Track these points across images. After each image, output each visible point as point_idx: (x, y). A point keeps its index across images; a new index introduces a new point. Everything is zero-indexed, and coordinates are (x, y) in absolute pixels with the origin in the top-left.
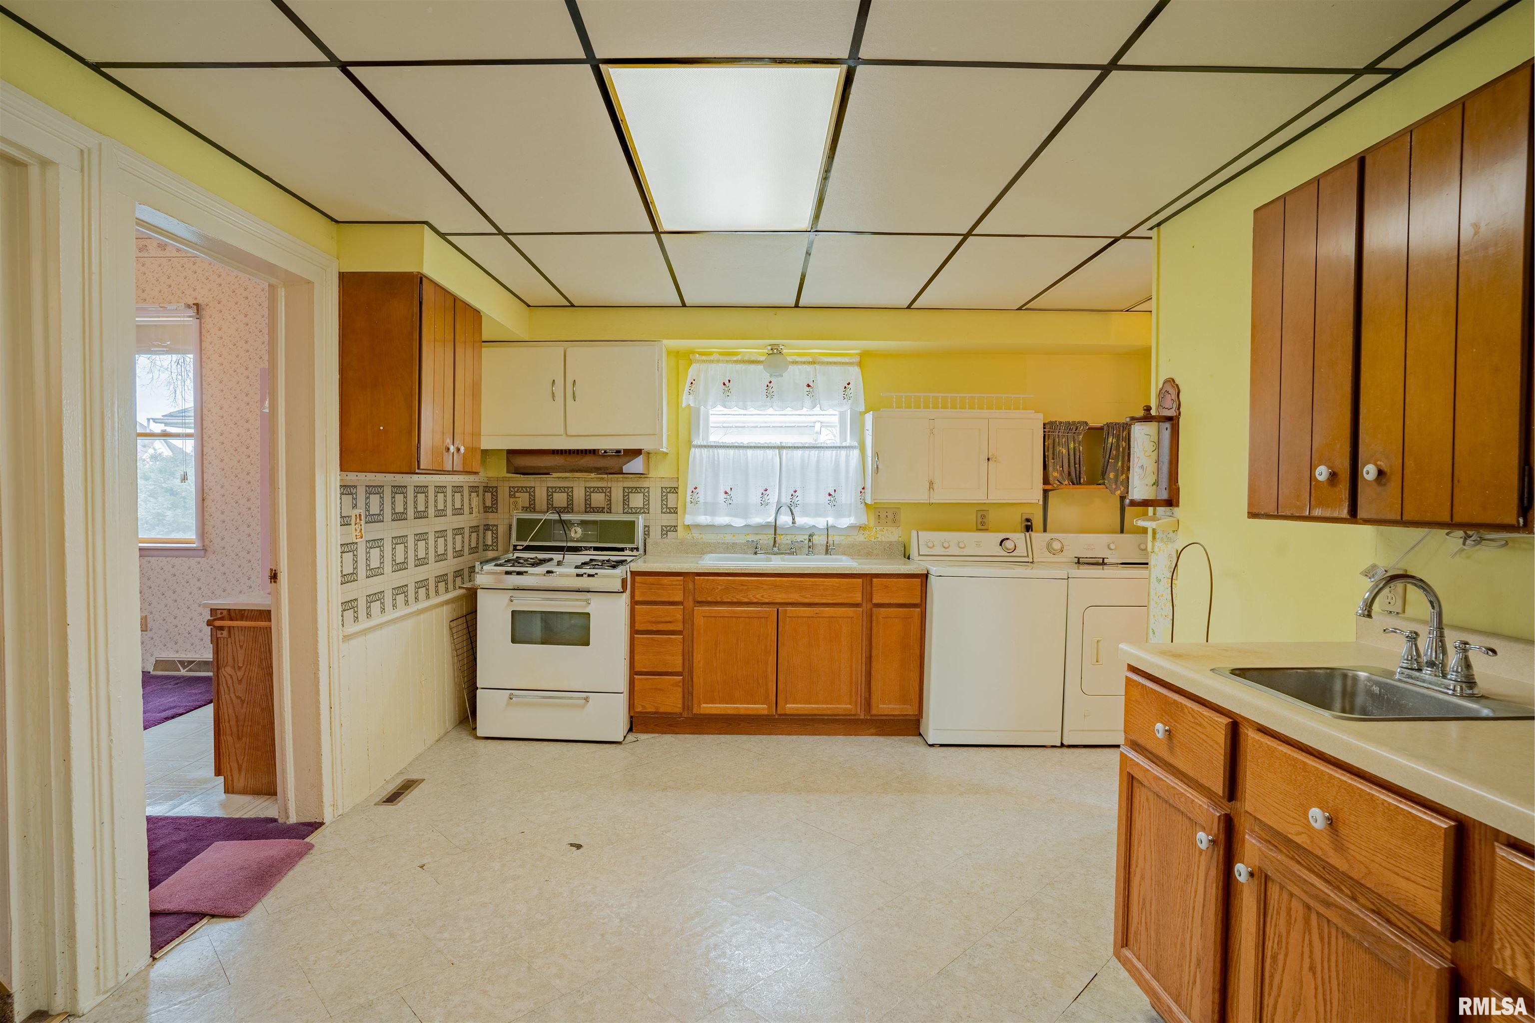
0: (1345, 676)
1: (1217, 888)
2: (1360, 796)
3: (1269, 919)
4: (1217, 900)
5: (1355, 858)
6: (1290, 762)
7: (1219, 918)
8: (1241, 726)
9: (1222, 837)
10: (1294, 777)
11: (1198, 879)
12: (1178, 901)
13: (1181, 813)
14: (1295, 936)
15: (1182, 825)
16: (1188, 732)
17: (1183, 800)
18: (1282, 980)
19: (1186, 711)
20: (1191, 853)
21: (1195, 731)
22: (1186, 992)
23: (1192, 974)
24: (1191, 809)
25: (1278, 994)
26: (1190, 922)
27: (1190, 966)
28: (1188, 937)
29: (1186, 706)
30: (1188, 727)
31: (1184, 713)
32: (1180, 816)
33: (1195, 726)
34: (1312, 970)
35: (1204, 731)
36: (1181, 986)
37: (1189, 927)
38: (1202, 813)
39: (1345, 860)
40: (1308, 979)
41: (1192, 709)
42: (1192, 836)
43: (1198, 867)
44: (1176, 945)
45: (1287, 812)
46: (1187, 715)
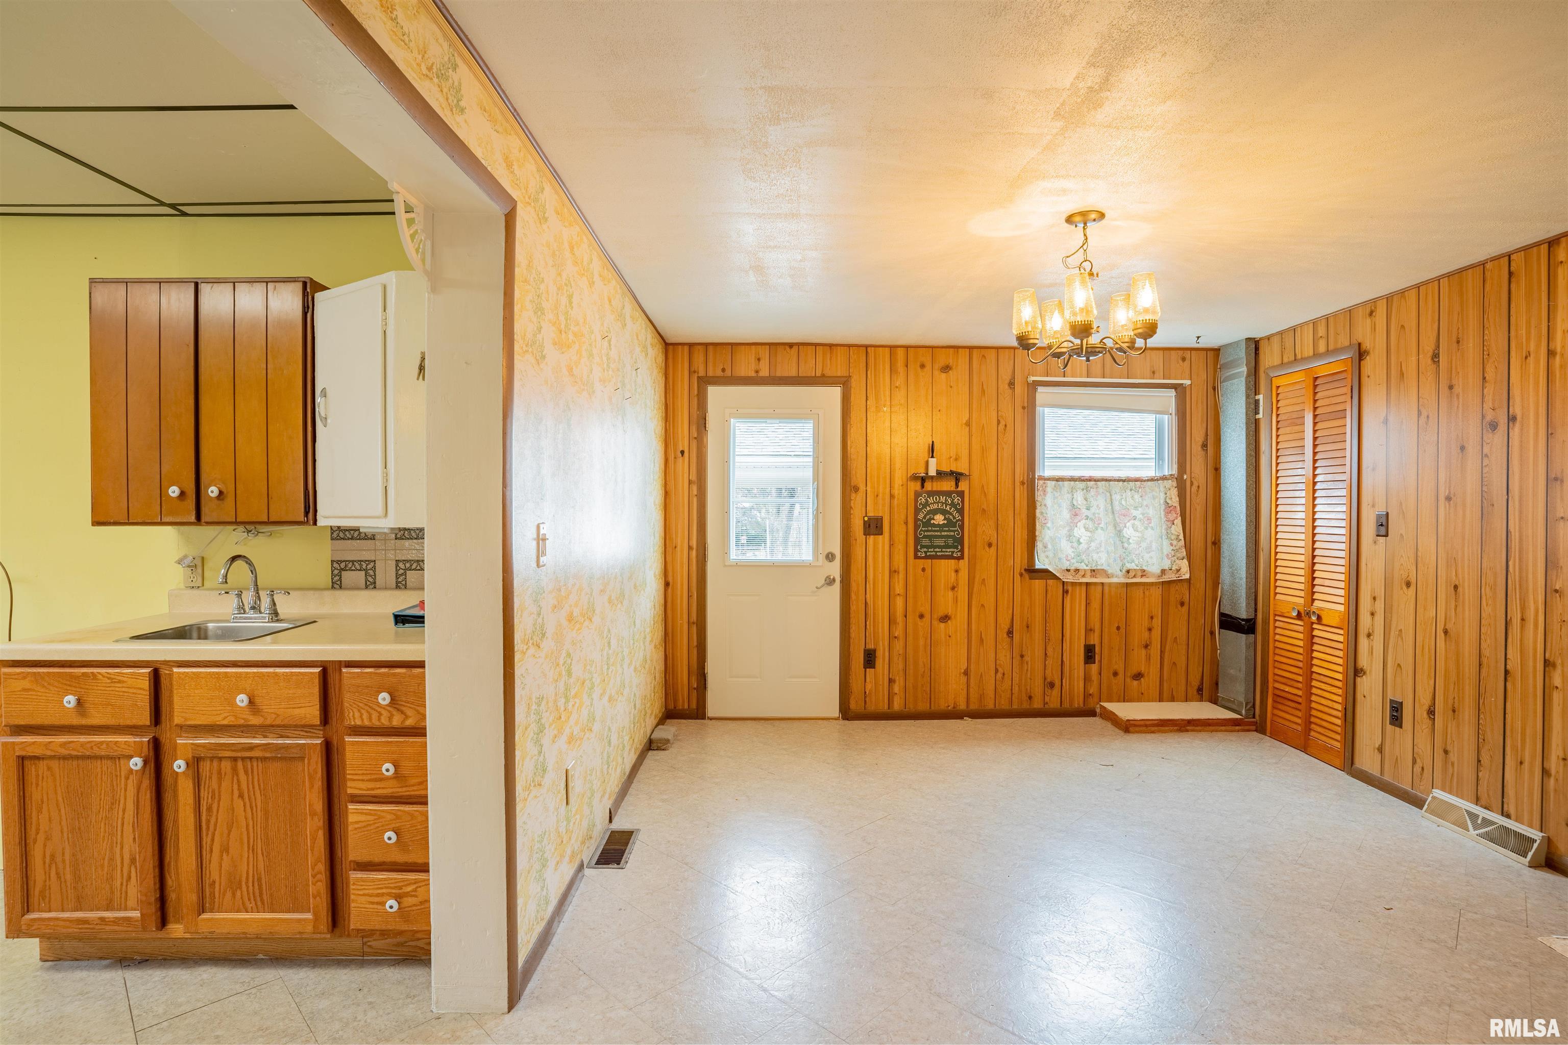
0: (199, 629)
1: (151, 792)
2: (268, 676)
3: (202, 787)
4: (151, 801)
5: (268, 712)
6: (213, 677)
7: (155, 813)
8: (161, 670)
9: (152, 754)
10: (218, 685)
11: (125, 799)
12: (102, 830)
13: (101, 758)
14: (226, 784)
15: (101, 768)
16: (105, 692)
17: (104, 746)
18: (217, 819)
19: (100, 677)
20: (115, 784)
21: (113, 689)
22: (119, 893)
23: (125, 875)
24: (116, 748)
25: (215, 830)
26: (119, 837)
27: (122, 871)
28: (118, 850)
29: (99, 673)
30: (103, 688)
31: (98, 679)
32: (99, 762)
33: (113, 685)
34: (241, 796)
35: (124, 685)
36: (112, 892)
37: (119, 841)
38: (129, 746)
39: (261, 718)
40: (238, 804)
41: (108, 673)
42: (116, 770)
43: (126, 790)
44: (102, 866)
45: (214, 708)
46: (101, 680)
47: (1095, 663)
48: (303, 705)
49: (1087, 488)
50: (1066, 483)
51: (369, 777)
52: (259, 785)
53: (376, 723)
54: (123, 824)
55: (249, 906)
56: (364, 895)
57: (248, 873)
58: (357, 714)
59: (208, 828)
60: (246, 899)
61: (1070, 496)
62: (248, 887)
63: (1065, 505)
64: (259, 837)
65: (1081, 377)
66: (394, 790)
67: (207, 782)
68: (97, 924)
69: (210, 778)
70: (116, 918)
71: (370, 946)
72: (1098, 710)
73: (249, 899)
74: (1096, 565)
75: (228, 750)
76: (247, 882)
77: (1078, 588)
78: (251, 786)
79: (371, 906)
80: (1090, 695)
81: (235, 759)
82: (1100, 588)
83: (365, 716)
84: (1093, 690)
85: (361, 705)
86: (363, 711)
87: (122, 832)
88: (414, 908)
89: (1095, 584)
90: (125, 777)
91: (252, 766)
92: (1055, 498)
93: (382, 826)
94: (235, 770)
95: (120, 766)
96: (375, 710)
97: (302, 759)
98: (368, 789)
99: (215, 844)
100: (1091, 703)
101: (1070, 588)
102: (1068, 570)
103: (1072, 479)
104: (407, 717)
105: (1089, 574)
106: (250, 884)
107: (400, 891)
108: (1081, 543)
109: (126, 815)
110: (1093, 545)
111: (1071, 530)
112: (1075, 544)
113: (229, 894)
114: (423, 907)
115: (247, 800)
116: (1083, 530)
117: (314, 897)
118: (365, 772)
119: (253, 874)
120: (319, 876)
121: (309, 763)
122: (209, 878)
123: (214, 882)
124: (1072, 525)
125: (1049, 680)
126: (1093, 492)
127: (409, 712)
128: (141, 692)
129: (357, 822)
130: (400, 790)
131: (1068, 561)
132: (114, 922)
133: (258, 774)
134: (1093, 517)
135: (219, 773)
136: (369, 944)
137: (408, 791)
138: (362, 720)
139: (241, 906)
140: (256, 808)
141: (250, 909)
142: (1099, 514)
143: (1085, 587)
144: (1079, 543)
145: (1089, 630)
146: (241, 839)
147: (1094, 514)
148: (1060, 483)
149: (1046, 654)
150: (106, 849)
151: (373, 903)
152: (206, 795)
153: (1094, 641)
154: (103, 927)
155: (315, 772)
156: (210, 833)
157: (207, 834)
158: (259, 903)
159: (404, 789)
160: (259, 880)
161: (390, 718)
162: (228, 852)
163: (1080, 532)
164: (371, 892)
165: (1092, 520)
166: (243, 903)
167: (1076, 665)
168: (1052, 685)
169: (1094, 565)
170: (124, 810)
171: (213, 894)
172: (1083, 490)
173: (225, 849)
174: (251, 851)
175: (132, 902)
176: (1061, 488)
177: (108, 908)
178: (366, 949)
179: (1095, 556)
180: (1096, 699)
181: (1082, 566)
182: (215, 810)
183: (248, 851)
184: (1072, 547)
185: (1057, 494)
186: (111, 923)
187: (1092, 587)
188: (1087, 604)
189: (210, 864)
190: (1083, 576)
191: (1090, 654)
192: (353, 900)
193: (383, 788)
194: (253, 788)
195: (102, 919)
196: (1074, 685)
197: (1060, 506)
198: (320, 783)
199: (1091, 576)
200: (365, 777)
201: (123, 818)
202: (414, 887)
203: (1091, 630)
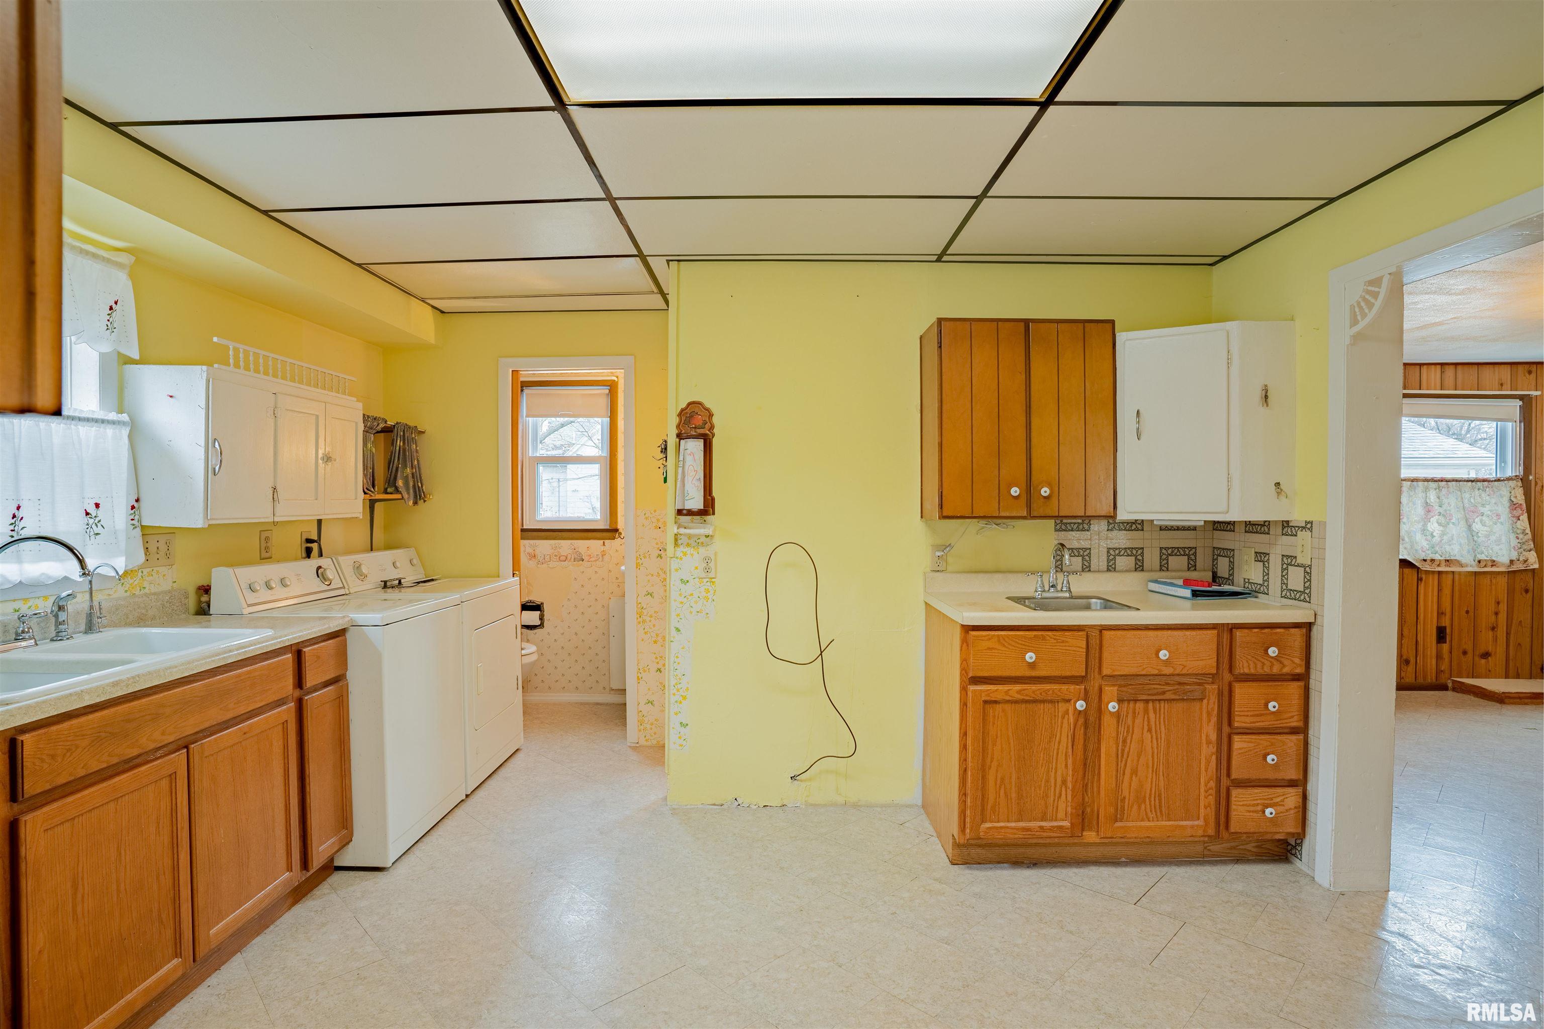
3: (1120, 724)
11: (1061, 734)
12: (1041, 758)
13: (1044, 702)
14: (1139, 721)
15: (1044, 710)
16: (1051, 650)
17: (1051, 692)
18: (1130, 749)
19: (1048, 638)
20: (1053, 723)
21: (1058, 647)
22: (1051, 807)
23: (1057, 792)
24: (1060, 694)
25: (1128, 757)
26: (1054, 764)
27: (1055, 790)
28: (1053, 774)
29: (1048, 635)
30: (1050, 647)
31: (1046, 640)
32: (1042, 705)
33: (1058, 644)
34: (1150, 730)
35: (1067, 644)
36: (1046, 807)
37: (1054, 767)
38: (1070, 692)
39: (1171, 668)
40: (1147, 736)
41: (1054, 635)
42: (1055, 712)
43: (1061, 727)
44: (1040, 787)
45: (1136, 662)
46: (1049, 640)
47: (1446, 643)
48: (1204, 658)
49: (1439, 487)
50: (1420, 483)
51: (1252, 713)
52: (1164, 721)
53: (1260, 671)
54: (1058, 754)
55: (1151, 816)
56: (1243, 805)
57: (1151, 790)
58: (1246, 665)
59: (1122, 756)
60: (1149, 810)
61: (1424, 495)
62: (1150, 801)
63: (1419, 503)
64: (1161, 762)
65: (1435, 389)
66: (1271, 723)
67: (1124, 720)
68: (1037, 831)
69: (1127, 716)
70: (1052, 826)
71: (1209, 850)
72: (1450, 685)
73: (1151, 811)
74: (1450, 556)
75: (1145, 695)
76: (1150, 798)
77: (1431, 576)
78: (1158, 723)
79: (1248, 814)
80: (1442, 671)
81: (1147, 701)
82: (1450, 576)
83: (1251, 666)
84: (1444, 666)
85: (1249, 657)
86: (1250, 662)
87: (1057, 760)
88: (1281, 815)
89: (1447, 572)
90: (1062, 716)
91: (1160, 707)
92: (1410, 496)
93: (1260, 751)
94: (1146, 711)
95: (1058, 709)
96: (1259, 661)
97: (1202, 700)
98: (1251, 723)
99: (1127, 768)
100: (1443, 679)
101: (1424, 576)
102: (1425, 560)
103: (1426, 480)
104: (1284, 666)
105: (1443, 563)
106: (1153, 799)
107: (1272, 802)
108: (1435, 536)
109: (1061, 747)
110: (1445, 538)
111: (1425, 525)
112: (1429, 538)
113: (1135, 807)
114: (1287, 814)
115: (1154, 734)
116: (1436, 525)
117: (1206, 807)
118: (1250, 709)
119: (1155, 791)
120: (1211, 791)
121: (1208, 703)
122: (1121, 795)
123: (1124, 798)
124: (1426, 519)
125: (1405, 657)
126: (1444, 491)
127: (1286, 662)
128: (1081, 650)
129: (1240, 749)
130: (1276, 723)
131: (1424, 552)
132: (1050, 829)
133: (1164, 713)
134: (1445, 514)
135: (1134, 713)
136: (1208, 848)
137: (1282, 723)
138: (1250, 669)
139: (1145, 817)
140: (1161, 739)
141: (1151, 819)
142: (1450, 510)
143: (1437, 575)
144: (1433, 536)
145: (1440, 614)
146: (1147, 764)
147: (1446, 511)
148: (1415, 483)
149: (1402, 634)
150: (1043, 774)
151: (1250, 811)
152: (1123, 730)
153: (1445, 624)
154: (1042, 833)
155: (1213, 709)
156: (1124, 760)
157: (1121, 762)
158: (1159, 814)
159: (1279, 722)
160: (1160, 795)
161: (1271, 667)
162: (1136, 775)
163: (1433, 526)
164: (1248, 803)
165: (1444, 516)
166: (1146, 814)
167: (1429, 644)
168: (1407, 662)
169: (1447, 556)
170: (1059, 742)
171: (1123, 807)
172: (1436, 489)
173: (1135, 772)
174: (1154, 774)
175: (1061, 814)
176: (1415, 488)
177: (1043, 819)
178: (1206, 852)
179: (1448, 548)
180: (1447, 675)
181: (1437, 557)
182: (1128, 741)
183: (1152, 774)
184: (1426, 540)
185: (1412, 493)
186: (1048, 831)
187: (1444, 576)
188: (1439, 590)
189: (1122, 784)
190: (1439, 565)
191: (1441, 635)
192: (1234, 810)
193: (1263, 721)
194: (1160, 723)
195: (1041, 827)
196: (1427, 663)
197: (1414, 504)
198: (1216, 719)
199: (1445, 565)
200: (1249, 713)
201: (1058, 749)
202: (1282, 798)
203: (1442, 613)
